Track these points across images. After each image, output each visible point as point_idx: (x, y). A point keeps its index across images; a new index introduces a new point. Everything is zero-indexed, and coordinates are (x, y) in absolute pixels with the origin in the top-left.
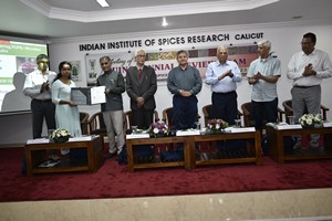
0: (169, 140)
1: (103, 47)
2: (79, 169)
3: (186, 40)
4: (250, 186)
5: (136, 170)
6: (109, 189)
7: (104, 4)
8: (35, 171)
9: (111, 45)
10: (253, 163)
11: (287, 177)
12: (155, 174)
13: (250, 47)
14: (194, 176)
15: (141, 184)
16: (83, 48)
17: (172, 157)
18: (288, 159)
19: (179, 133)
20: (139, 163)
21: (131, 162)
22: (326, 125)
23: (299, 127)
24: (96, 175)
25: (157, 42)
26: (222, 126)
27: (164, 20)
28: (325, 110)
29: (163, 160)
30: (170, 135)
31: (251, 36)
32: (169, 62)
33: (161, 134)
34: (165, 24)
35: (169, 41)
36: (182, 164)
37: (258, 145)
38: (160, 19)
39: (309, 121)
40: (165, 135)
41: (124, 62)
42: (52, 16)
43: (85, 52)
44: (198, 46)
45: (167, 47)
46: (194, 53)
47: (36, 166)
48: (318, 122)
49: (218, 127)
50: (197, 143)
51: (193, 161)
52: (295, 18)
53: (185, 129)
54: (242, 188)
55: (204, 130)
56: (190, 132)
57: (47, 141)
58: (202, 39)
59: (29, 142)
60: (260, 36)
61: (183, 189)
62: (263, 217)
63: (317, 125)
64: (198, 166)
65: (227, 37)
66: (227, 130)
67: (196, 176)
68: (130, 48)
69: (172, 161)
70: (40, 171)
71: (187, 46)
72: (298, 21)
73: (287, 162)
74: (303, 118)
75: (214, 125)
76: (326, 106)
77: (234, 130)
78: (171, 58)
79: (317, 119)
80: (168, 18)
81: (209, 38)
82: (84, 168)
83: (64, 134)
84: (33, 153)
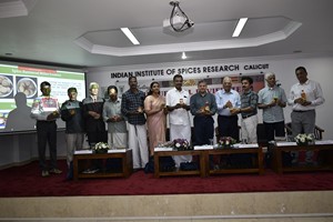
2: (116, 175)
3: (202, 70)
5: (161, 177)
8: (80, 176)
9: (138, 74)
10: (257, 174)
12: (177, 180)
13: (257, 76)
16: (114, 76)
18: (286, 170)
19: (196, 148)
20: (163, 171)
21: (157, 171)
22: (318, 143)
23: (295, 144)
25: (177, 71)
26: (231, 143)
27: (184, 54)
28: (321, 131)
30: (189, 149)
31: (258, 67)
33: (182, 148)
34: (184, 57)
35: (187, 71)
36: (198, 172)
37: (260, 159)
38: (181, 53)
39: (303, 139)
40: (185, 149)
42: (93, 51)
43: (116, 79)
44: (212, 75)
45: (186, 76)
46: (209, 81)
47: (80, 172)
48: (310, 141)
49: (227, 143)
50: (211, 156)
51: (207, 171)
52: (296, 52)
53: (201, 145)
55: (216, 145)
56: (205, 147)
57: (91, 152)
58: (215, 69)
59: (77, 153)
60: (266, 66)
63: (309, 143)
64: (211, 175)
65: (237, 68)
66: (235, 146)
67: (210, 182)
68: (154, 77)
69: (190, 170)
70: (84, 176)
71: (203, 75)
73: (284, 173)
74: (298, 137)
75: (224, 141)
76: (322, 128)
77: (241, 146)
78: (188, 85)
79: (309, 137)
80: (187, 53)
81: (221, 69)
82: (120, 175)
83: (104, 146)
84: (79, 161)
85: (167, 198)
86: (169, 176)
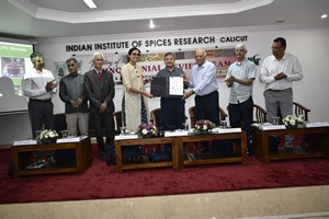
0: (157, 141)
1: (90, 47)
2: (68, 170)
3: (173, 42)
4: (237, 185)
5: (124, 171)
6: (99, 189)
7: (92, 5)
8: (22, 173)
9: (98, 47)
10: (240, 163)
11: (272, 176)
12: (144, 174)
14: (183, 176)
15: (131, 184)
16: (69, 48)
17: (160, 157)
18: (273, 158)
19: (167, 134)
21: (119, 163)
22: (308, 126)
23: (283, 127)
24: (83, 177)
25: (144, 43)
26: (209, 127)
27: (152, 22)
28: (307, 111)
29: (151, 161)
30: (158, 136)
31: (235, 39)
32: (156, 63)
33: (150, 135)
34: (152, 26)
35: (156, 43)
36: (170, 164)
37: (244, 145)
38: (147, 21)
39: (293, 122)
40: (154, 136)
41: (111, 63)
43: (72, 53)
44: (185, 48)
45: (154, 49)
46: (180, 55)
47: (23, 168)
48: (301, 123)
49: (205, 128)
50: (185, 144)
51: (181, 162)
52: (278, 22)
54: (229, 187)
55: (191, 130)
56: (178, 133)
57: (34, 142)
58: (188, 41)
59: (16, 143)
60: (244, 39)
61: (172, 189)
62: (250, 215)
63: (300, 126)
64: (186, 167)
65: (213, 40)
66: (214, 130)
67: (184, 176)
68: (117, 50)
69: (160, 161)
70: (27, 173)
71: (174, 48)
72: (281, 25)
73: (271, 161)
74: (287, 119)
75: (202, 125)
76: (308, 108)
77: (221, 131)
78: (157, 59)
79: (300, 119)
80: (156, 20)
81: (195, 40)
82: (73, 169)
83: (52, 134)
84: (20, 154)
85: (130, 202)
86: (134, 170)
